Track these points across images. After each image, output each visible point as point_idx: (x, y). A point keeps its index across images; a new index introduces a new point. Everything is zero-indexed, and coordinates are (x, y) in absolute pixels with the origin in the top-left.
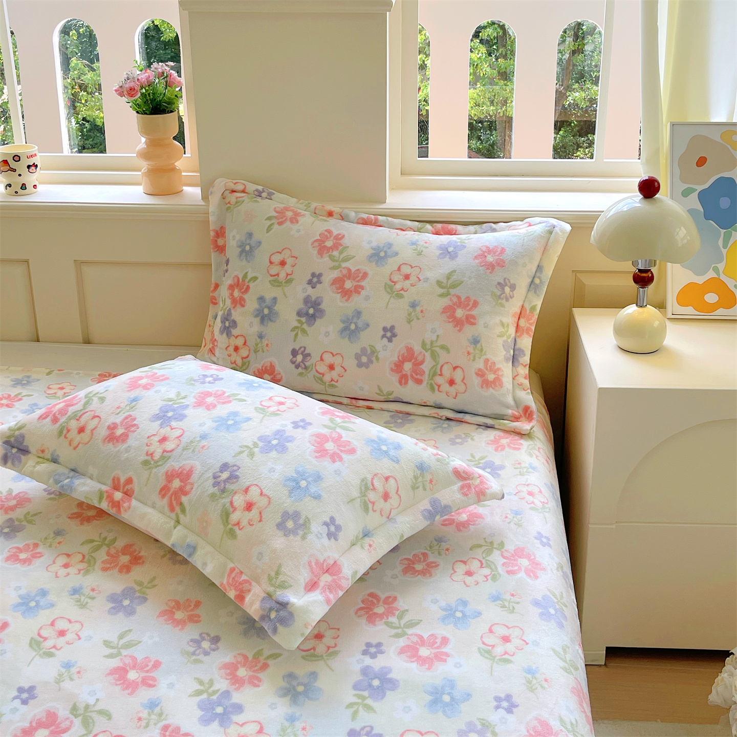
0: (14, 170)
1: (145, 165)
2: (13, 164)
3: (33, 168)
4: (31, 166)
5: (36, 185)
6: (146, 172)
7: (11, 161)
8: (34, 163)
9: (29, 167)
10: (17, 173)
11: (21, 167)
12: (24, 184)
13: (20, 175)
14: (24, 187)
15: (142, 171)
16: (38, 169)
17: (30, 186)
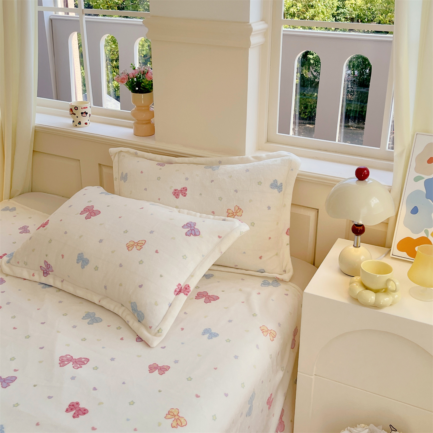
5: (87, 123)
6: (135, 122)
7: (74, 110)
8: (85, 112)
9: (82, 113)
10: (76, 116)
11: (78, 113)
14: (80, 123)
16: (88, 115)
17: (83, 123)
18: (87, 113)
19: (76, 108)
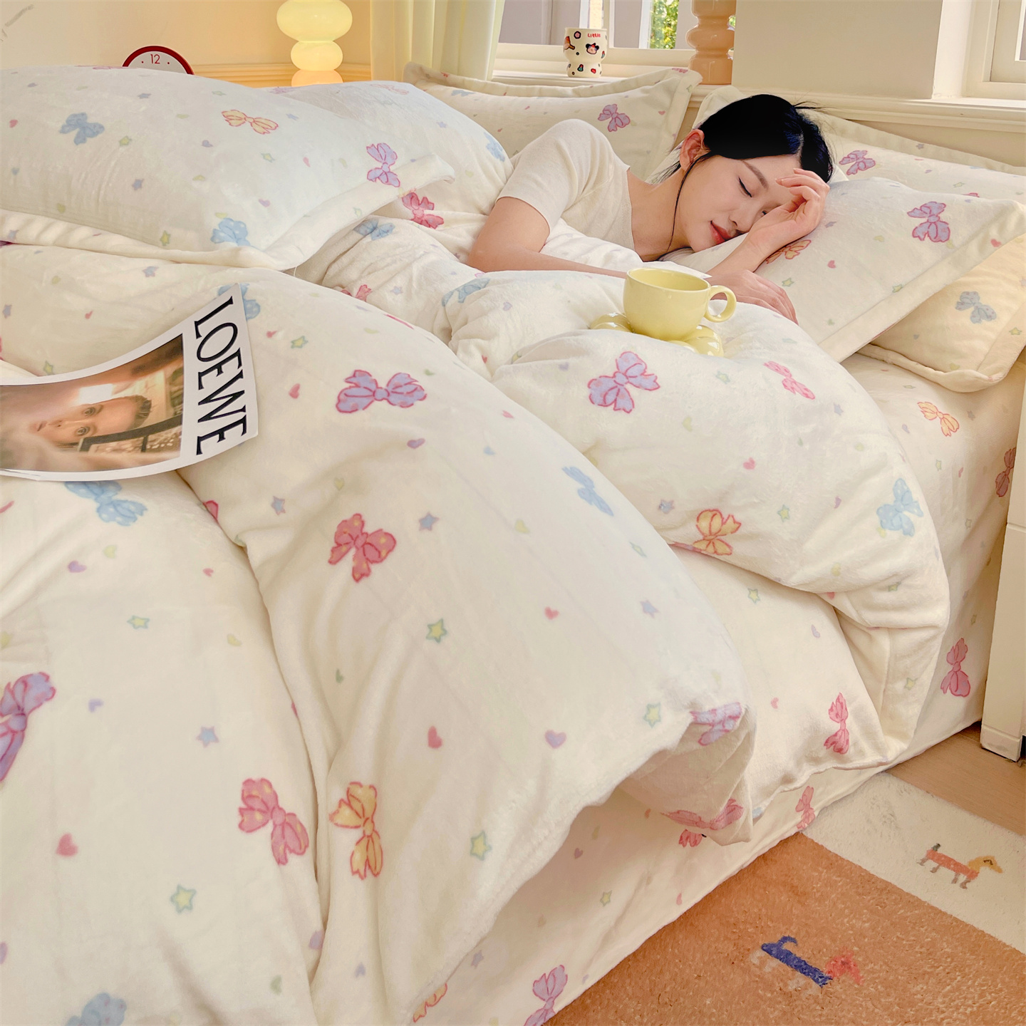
0: (573, 48)
2: (573, 41)
3: (594, 49)
4: (591, 45)
5: (595, 70)
7: (572, 38)
8: (595, 44)
9: (588, 46)
10: (575, 51)
11: (580, 45)
12: (582, 66)
13: (578, 54)
14: (581, 68)
16: (600, 51)
17: (587, 69)
18: (597, 48)
19: (577, 34)
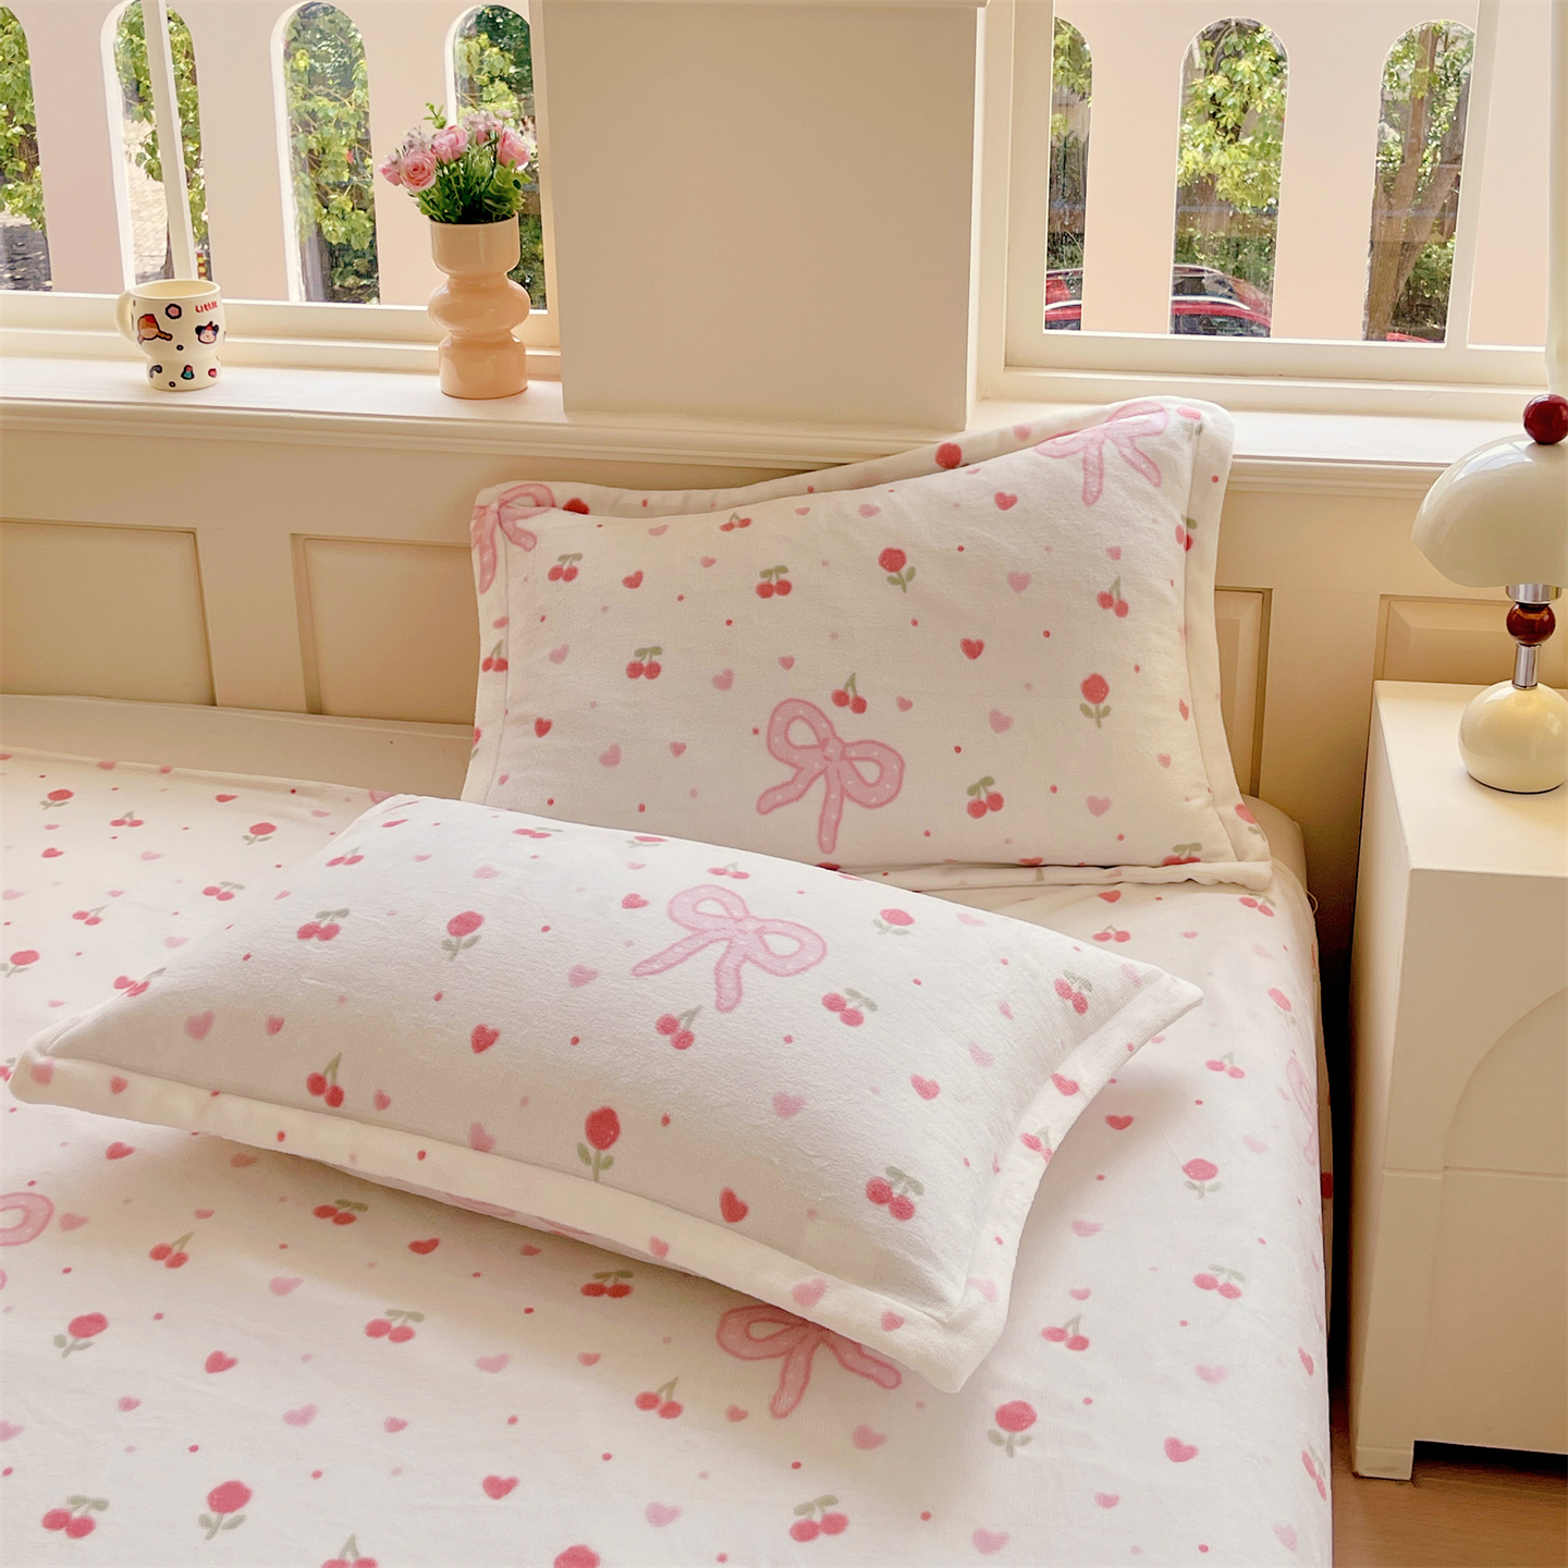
0: (168, 337)
1: (446, 332)
2: (165, 324)
3: (209, 332)
4: (205, 328)
5: (214, 370)
6: (447, 348)
7: (161, 318)
8: (211, 323)
9: (199, 330)
10: (175, 342)
11: (183, 329)
12: (188, 368)
13: (180, 348)
14: (187, 373)
15: (441, 343)
16: (221, 335)
17: (200, 372)
18: (215, 329)
19: (174, 311)
